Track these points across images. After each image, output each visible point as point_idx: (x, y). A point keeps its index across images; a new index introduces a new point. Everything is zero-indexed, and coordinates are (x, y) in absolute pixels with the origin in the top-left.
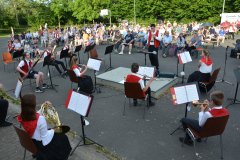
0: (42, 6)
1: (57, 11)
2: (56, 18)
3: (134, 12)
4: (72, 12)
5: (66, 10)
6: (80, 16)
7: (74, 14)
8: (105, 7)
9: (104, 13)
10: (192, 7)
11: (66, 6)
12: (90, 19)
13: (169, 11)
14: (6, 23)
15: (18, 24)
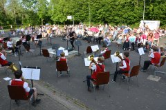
0: (32, 13)
1: (40, 16)
2: (40, 20)
3: (90, 18)
4: (50, 17)
5: (46, 15)
6: (55, 20)
7: (52, 18)
8: (71, 14)
9: (69, 18)
10: (124, 16)
11: (47, 13)
12: (62, 22)
13: (111, 18)
14: (8, 22)
15: (15, 23)
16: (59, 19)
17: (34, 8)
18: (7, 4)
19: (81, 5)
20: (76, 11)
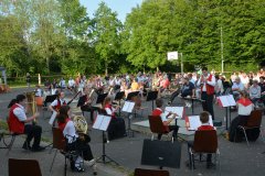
0: (84, 46)
1: (104, 54)
2: (103, 63)
4: (126, 55)
5: (117, 52)
6: (137, 61)
7: (129, 58)
8: (175, 48)
9: (173, 56)
11: (118, 46)
12: (152, 65)
14: (31, 69)
15: (47, 70)
16: (145, 61)
17: (90, 35)
18: (33, 29)
19: (200, 27)
20: (188, 41)
